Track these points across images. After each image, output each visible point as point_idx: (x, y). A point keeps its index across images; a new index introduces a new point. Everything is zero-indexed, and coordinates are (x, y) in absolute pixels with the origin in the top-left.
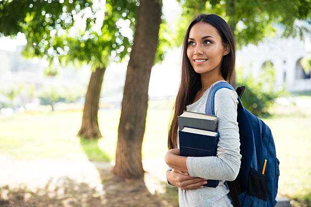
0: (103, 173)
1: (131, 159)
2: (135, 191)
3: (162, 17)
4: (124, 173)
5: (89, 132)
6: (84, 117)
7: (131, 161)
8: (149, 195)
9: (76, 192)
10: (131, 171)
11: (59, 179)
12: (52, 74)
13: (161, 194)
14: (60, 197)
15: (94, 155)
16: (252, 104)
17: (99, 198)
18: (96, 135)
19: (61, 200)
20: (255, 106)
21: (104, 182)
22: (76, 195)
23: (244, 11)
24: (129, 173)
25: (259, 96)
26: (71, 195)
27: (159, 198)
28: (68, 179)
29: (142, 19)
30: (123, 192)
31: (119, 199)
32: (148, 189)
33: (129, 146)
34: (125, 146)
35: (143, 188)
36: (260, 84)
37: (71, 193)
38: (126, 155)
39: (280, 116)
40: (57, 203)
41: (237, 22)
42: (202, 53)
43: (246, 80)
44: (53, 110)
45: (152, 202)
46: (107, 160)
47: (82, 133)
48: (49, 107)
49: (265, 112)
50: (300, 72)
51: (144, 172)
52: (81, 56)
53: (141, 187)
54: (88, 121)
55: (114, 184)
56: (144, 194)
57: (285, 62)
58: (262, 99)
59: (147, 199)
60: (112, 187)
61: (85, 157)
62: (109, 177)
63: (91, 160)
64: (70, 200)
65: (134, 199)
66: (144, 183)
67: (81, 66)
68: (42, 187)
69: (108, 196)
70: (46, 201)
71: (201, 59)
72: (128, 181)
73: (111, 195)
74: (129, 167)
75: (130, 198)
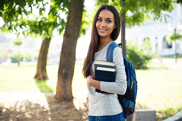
0: (49, 98)
1: (66, 90)
2: (68, 108)
3: (84, 8)
4: (61, 98)
5: (41, 76)
6: (38, 68)
7: (65, 91)
8: (76, 110)
9: (33, 108)
10: (65, 97)
11: (23, 102)
12: (19, 44)
13: (83, 109)
14: (23, 111)
15: (44, 88)
16: (137, 62)
17: (47, 112)
18: (45, 78)
19: (24, 112)
20: (139, 63)
21: (49, 103)
22: (33, 110)
23: (131, 5)
24: (64, 98)
25: (141, 57)
26: (30, 110)
27: (82, 112)
28: (28, 101)
29: (72, 8)
30: (60, 108)
31: (58, 112)
32: (76, 107)
33: (64, 82)
34: (62, 82)
35: (72, 106)
36: (142, 50)
37: (30, 109)
38: (62, 88)
39: (153, 68)
40: (22, 114)
41: (127, 10)
42: (105, 26)
43: (134, 47)
44: (19, 65)
45: (77, 113)
46: (51, 92)
47: (36, 77)
48: (16, 64)
49: (145, 66)
50: (165, 44)
51: (73, 97)
52: (37, 30)
53: (71, 105)
54: (40, 70)
55: (55, 104)
56: (73, 109)
57: (157, 38)
58: (143, 59)
59: (75, 112)
60: (54, 106)
61: (38, 90)
62: (53, 101)
63: (42, 92)
64: (29, 112)
65: (67, 112)
66: (73, 104)
67: (36, 37)
68: (13, 106)
69: (52, 111)
70: (15, 113)
71: (104, 29)
72: (63, 102)
73: (54, 110)
74: (64, 95)
75: (65, 111)
